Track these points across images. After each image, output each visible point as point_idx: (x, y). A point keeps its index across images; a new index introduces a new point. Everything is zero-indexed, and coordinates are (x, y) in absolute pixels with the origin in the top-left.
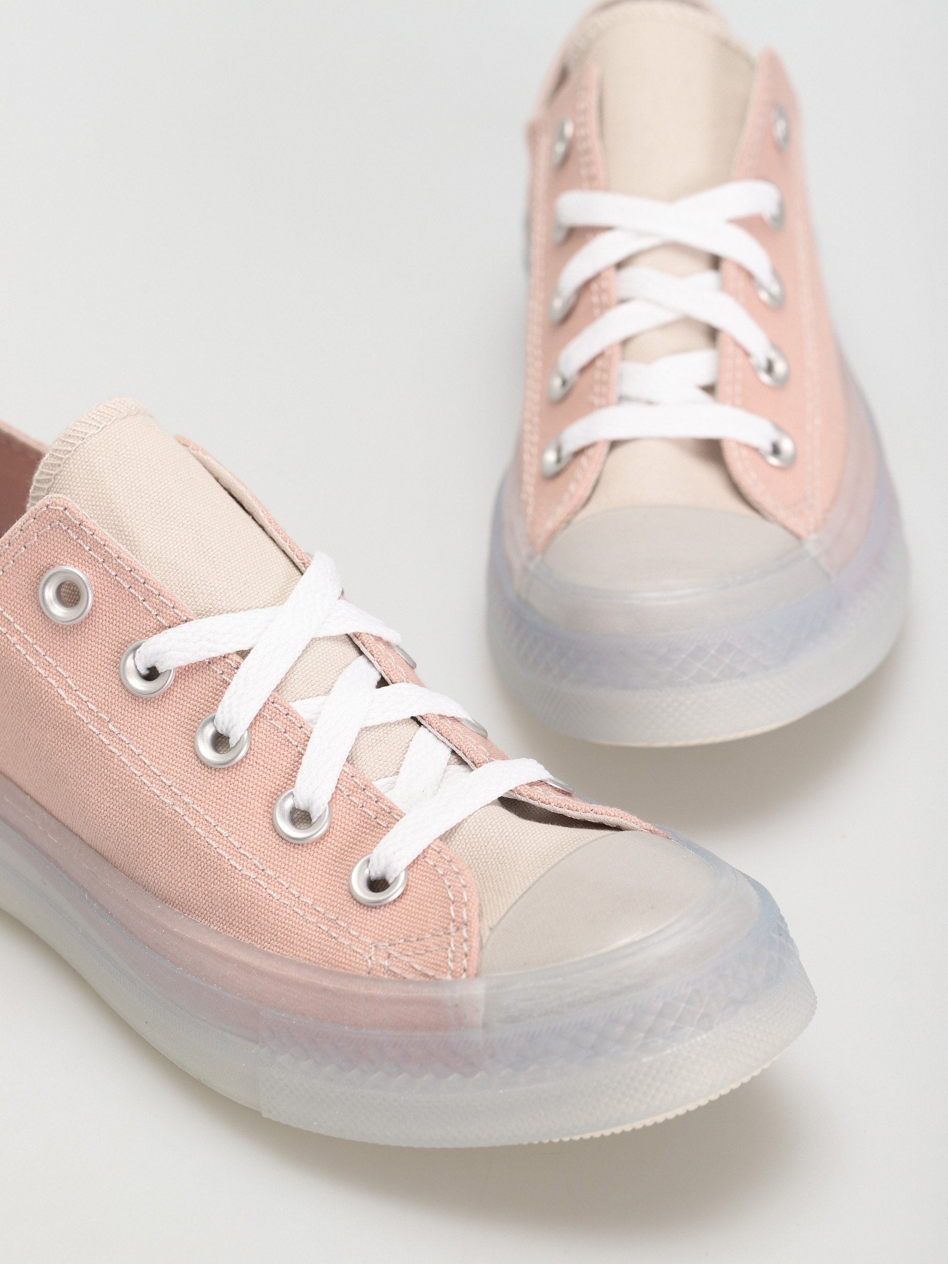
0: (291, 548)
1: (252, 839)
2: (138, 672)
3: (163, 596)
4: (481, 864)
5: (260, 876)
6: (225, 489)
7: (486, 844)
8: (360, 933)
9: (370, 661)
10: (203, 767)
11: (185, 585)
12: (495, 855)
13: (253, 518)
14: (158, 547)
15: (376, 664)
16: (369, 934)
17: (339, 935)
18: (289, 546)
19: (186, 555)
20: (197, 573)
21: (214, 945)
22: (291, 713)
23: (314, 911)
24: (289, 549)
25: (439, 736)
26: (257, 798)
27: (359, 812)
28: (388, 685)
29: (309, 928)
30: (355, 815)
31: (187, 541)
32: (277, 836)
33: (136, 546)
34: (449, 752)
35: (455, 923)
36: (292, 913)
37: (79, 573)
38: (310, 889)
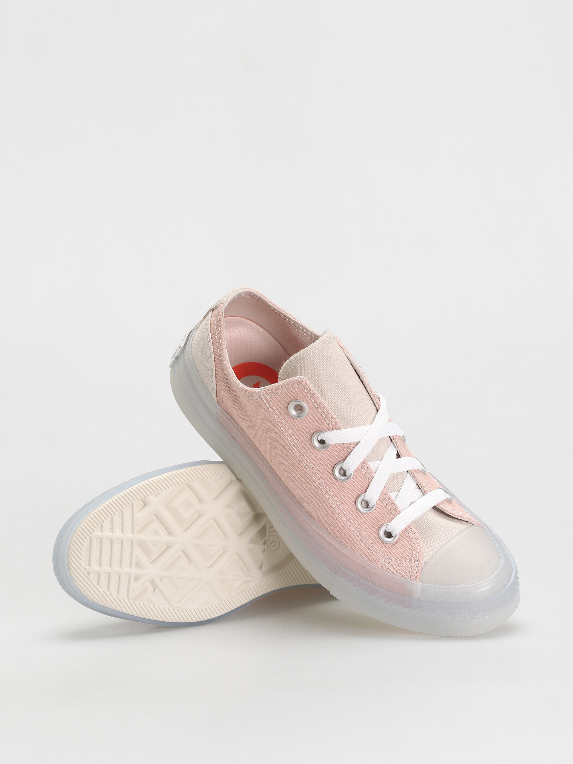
0: (375, 399)
1: (347, 508)
2: (318, 440)
3: (333, 419)
4: (423, 533)
5: (348, 521)
6: (354, 369)
7: (426, 527)
8: (380, 551)
9: (395, 447)
10: (335, 479)
11: (339, 413)
12: (428, 531)
13: (363, 383)
14: (332, 397)
15: (397, 447)
16: (383, 552)
17: (373, 550)
18: (374, 398)
19: (341, 401)
20: (344, 409)
21: (326, 538)
22: (369, 468)
23: (364, 538)
24: (374, 399)
25: (414, 478)
26: (351, 494)
27: (385, 506)
28: (400, 457)
29: (362, 543)
30: (384, 507)
31: (342, 396)
32: (356, 509)
33: (325, 395)
34: (416, 484)
35: (414, 559)
36: (357, 536)
37: (305, 405)
38: (364, 529)
